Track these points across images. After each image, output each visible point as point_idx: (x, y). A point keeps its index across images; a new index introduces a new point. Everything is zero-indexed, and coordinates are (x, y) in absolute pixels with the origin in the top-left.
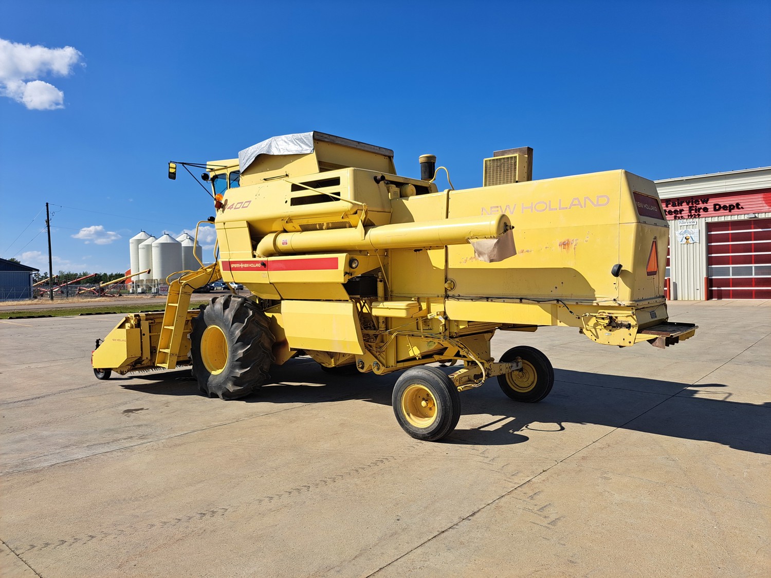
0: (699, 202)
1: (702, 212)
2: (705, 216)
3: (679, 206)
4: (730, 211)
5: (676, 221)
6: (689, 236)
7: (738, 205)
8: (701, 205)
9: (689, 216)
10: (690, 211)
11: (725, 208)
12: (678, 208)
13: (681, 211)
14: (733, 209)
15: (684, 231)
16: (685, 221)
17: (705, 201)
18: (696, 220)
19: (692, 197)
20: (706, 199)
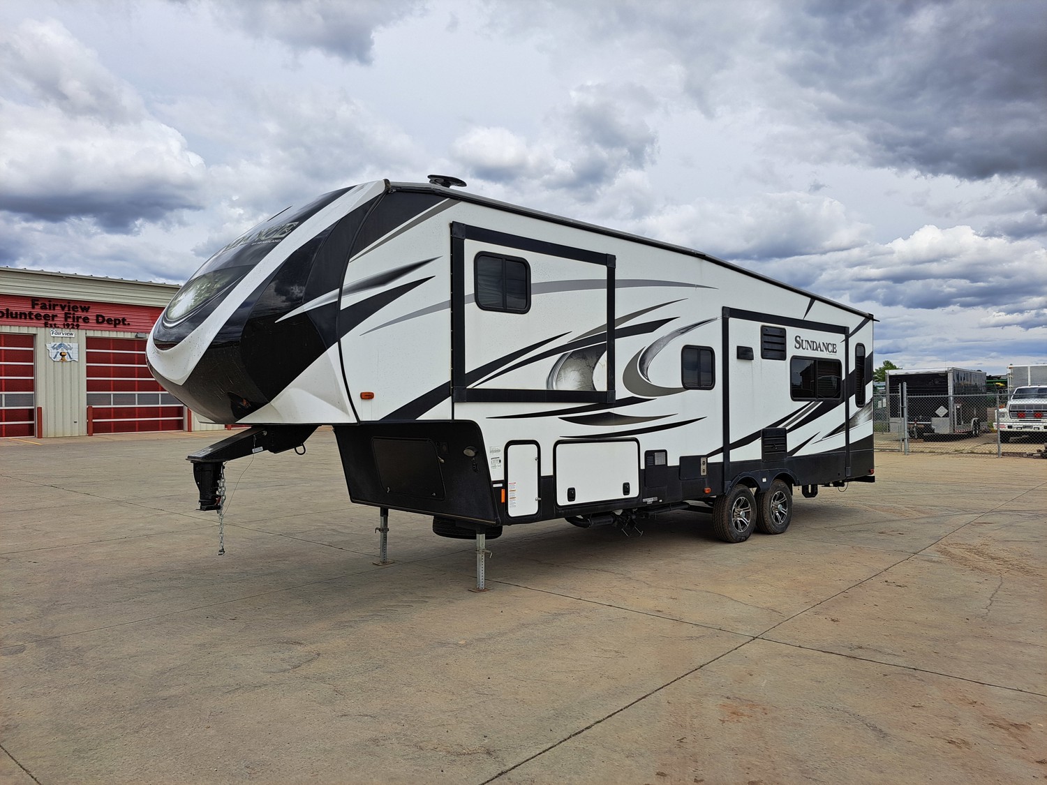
0: (77, 308)
1: (81, 323)
2: (86, 328)
3: (50, 309)
4: (115, 327)
5: (47, 329)
6: (66, 351)
7: (124, 320)
8: (80, 313)
9: (64, 325)
10: (66, 318)
11: (109, 321)
12: (50, 312)
13: (54, 316)
14: (119, 324)
15: (58, 344)
16: (59, 330)
17: (85, 309)
18: (74, 332)
19: (69, 301)
20: (87, 306)
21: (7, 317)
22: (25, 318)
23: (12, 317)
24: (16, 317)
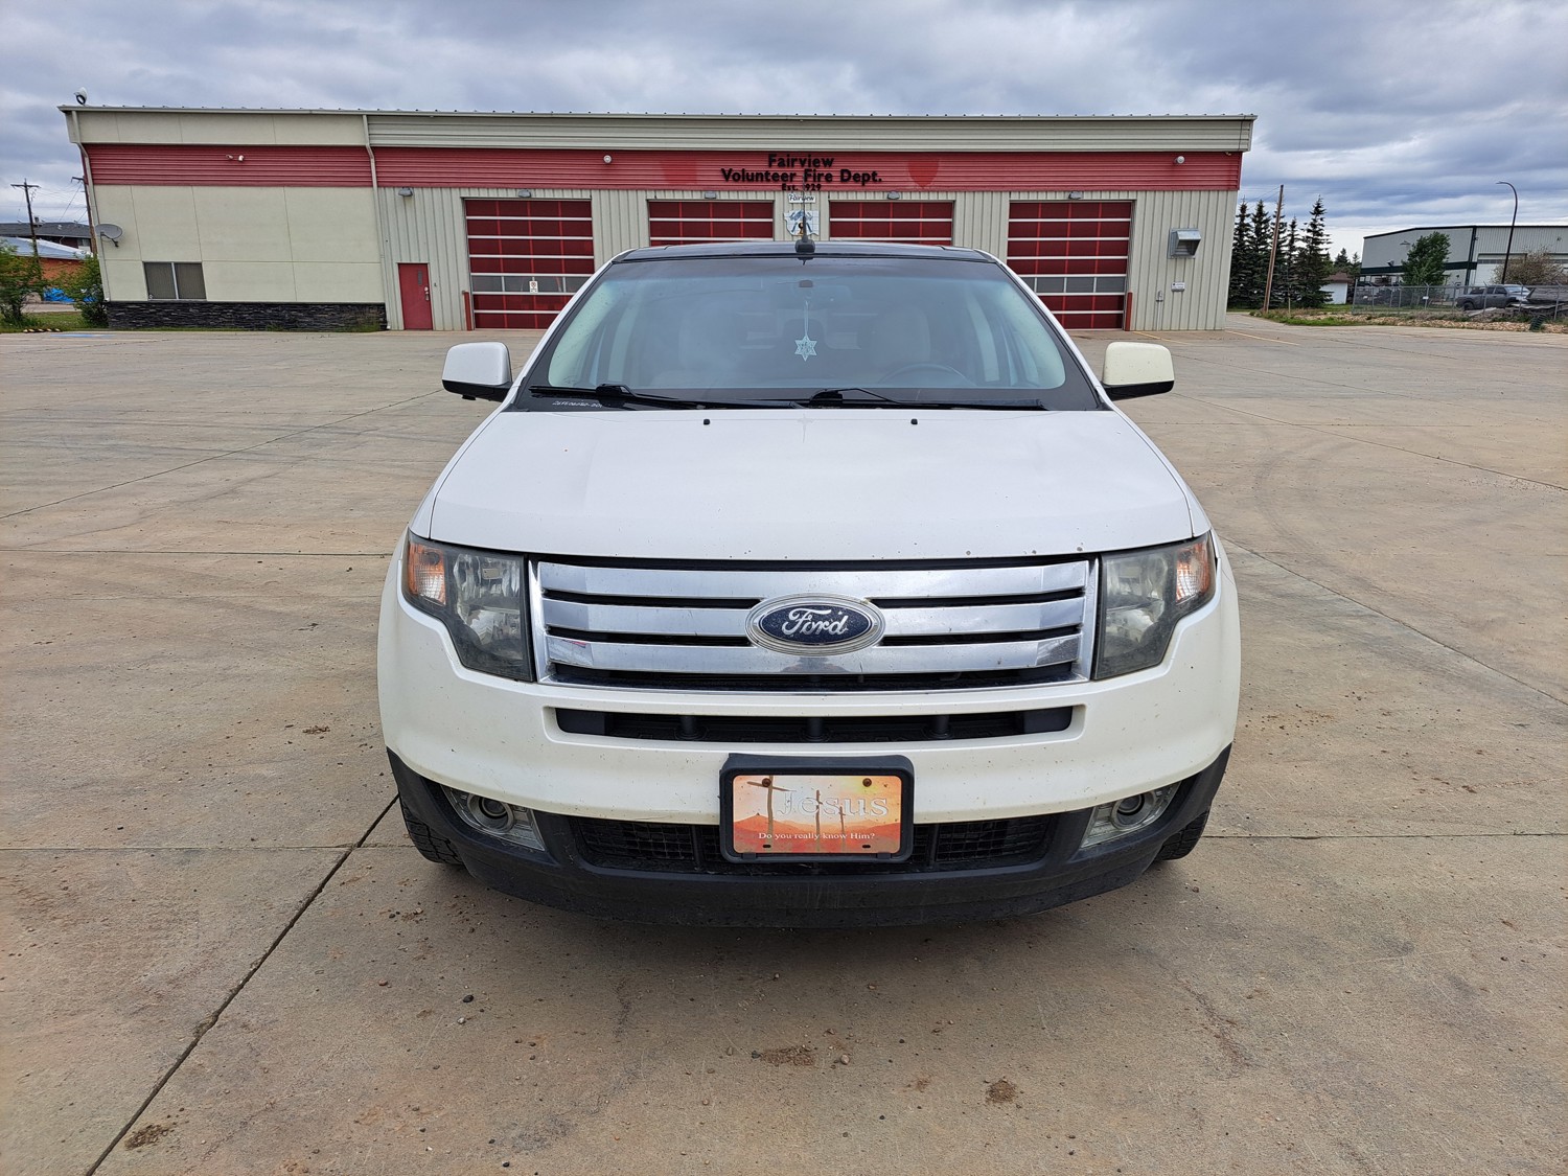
0: (819, 162)
1: (823, 182)
2: (829, 189)
3: (788, 166)
4: (863, 185)
5: (786, 193)
7: (874, 174)
8: (823, 170)
9: (804, 186)
10: (806, 177)
11: (857, 176)
12: (788, 171)
13: (793, 176)
14: (868, 180)
15: (797, 212)
16: (799, 194)
17: (828, 163)
18: (815, 195)
19: (810, 153)
20: (830, 158)
21: (743, 180)
22: (762, 180)
23: (749, 180)
24: (752, 180)
